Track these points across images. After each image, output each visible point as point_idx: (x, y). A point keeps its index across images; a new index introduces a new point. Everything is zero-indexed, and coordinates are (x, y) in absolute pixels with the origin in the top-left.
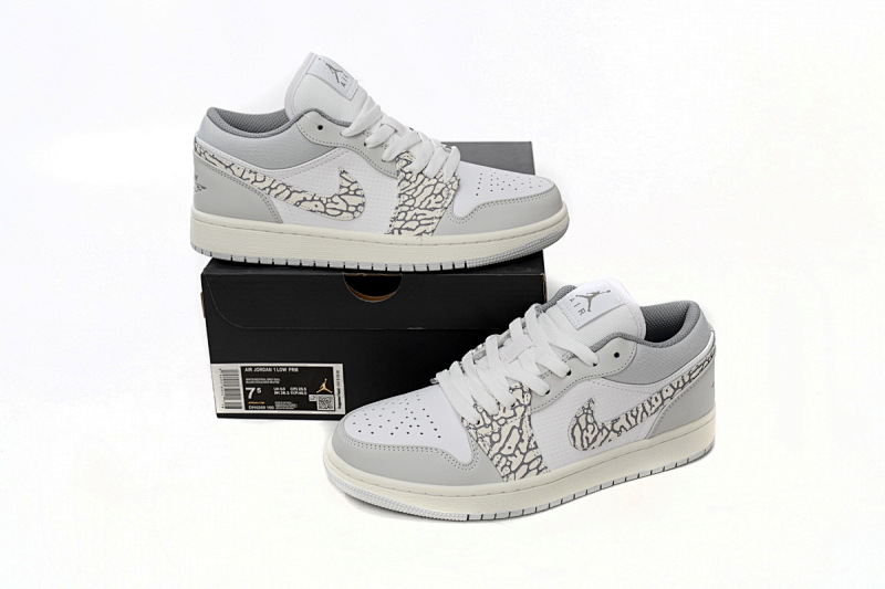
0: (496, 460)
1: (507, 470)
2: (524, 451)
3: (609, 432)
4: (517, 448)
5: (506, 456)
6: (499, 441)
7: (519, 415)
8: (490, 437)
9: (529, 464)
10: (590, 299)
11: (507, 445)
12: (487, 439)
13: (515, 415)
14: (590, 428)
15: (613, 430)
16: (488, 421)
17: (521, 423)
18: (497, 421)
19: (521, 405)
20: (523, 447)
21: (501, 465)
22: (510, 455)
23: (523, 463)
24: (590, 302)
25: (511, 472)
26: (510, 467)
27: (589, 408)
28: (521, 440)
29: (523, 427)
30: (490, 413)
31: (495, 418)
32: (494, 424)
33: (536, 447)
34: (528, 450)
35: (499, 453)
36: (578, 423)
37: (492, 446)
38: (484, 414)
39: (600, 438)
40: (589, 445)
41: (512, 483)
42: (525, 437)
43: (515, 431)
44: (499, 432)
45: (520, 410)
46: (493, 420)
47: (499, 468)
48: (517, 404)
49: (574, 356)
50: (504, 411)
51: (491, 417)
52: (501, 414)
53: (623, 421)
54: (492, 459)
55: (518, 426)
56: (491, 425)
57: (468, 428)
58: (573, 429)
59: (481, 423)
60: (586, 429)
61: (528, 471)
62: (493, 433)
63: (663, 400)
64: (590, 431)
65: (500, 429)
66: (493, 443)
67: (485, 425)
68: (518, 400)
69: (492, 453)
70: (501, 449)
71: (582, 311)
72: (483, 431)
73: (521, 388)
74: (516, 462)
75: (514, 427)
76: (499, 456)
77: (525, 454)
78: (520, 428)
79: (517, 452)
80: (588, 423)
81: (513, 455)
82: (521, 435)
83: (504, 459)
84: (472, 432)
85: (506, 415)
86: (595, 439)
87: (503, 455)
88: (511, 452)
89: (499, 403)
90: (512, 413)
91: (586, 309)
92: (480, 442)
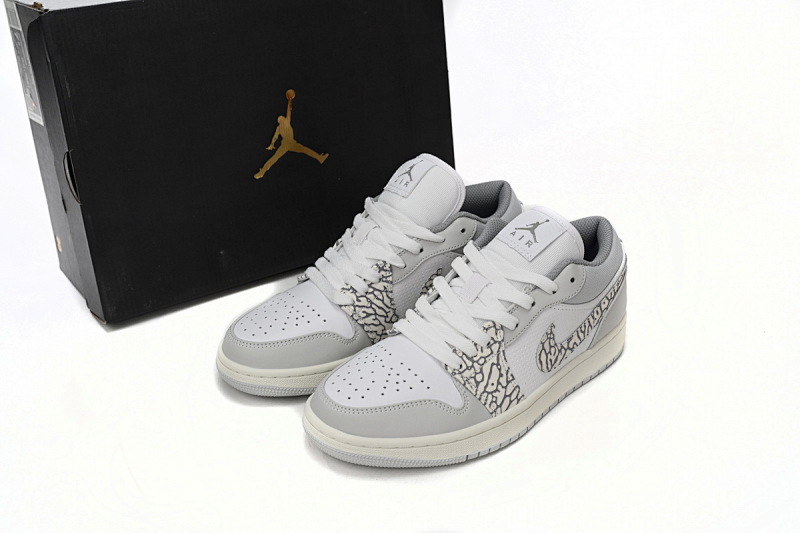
0: (483, 398)
1: (494, 406)
2: (504, 384)
3: (566, 350)
4: (499, 383)
5: (491, 393)
6: (483, 380)
7: (495, 352)
8: (474, 378)
9: (510, 396)
10: (532, 230)
11: (490, 382)
12: (472, 381)
13: (492, 353)
14: (553, 350)
15: (569, 348)
16: (470, 364)
17: (498, 359)
18: (477, 362)
19: (495, 342)
20: (503, 381)
21: (488, 402)
22: (495, 391)
23: (505, 396)
24: (533, 233)
25: (498, 406)
26: (496, 402)
27: (551, 333)
28: (501, 375)
29: (500, 362)
30: (470, 356)
31: (475, 359)
32: (475, 365)
33: (514, 379)
34: (508, 382)
35: (485, 391)
36: (543, 348)
37: (477, 386)
38: (464, 357)
39: (560, 357)
40: (552, 366)
41: (500, 417)
42: (503, 372)
43: (495, 366)
44: (481, 372)
45: (495, 347)
46: (473, 362)
47: (487, 406)
48: (492, 342)
49: (536, 287)
50: (482, 351)
51: (471, 359)
52: (480, 354)
53: (575, 339)
54: (480, 399)
55: (496, 362)
56: (473, 366)
57: (454, 373)
58: (540, 355)
59: (464, 367)
60: (550, 352)
61: (511, 402)
62: (476, 373)
63: (602, 312)
64: (553, 353)
65: (481, 370)
66: (478, 383)
67: (467, 368)
68: (492, 339)
69: (479, 393)
70: (486, 387)
71: (529, 243)
72: (467, 374)
73: (495, 326)
74: (500, 396)
75: (493, 364)
76: (486, 394)
77: (505, 387)
78: (498, 364)
79: (500, 387)
80: (551, 347)
81: (497, 390)
82: (500, 370)
83: (490, 396)
84: (458, 376)
85: (485, 354)
86: (556, 360)
87: (489, 393)
88: (494, 388)
89: (476, 345)
90: (488, 351)
91: (533, 240)
92: (467, 385)
